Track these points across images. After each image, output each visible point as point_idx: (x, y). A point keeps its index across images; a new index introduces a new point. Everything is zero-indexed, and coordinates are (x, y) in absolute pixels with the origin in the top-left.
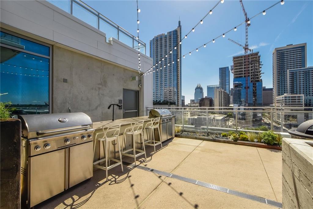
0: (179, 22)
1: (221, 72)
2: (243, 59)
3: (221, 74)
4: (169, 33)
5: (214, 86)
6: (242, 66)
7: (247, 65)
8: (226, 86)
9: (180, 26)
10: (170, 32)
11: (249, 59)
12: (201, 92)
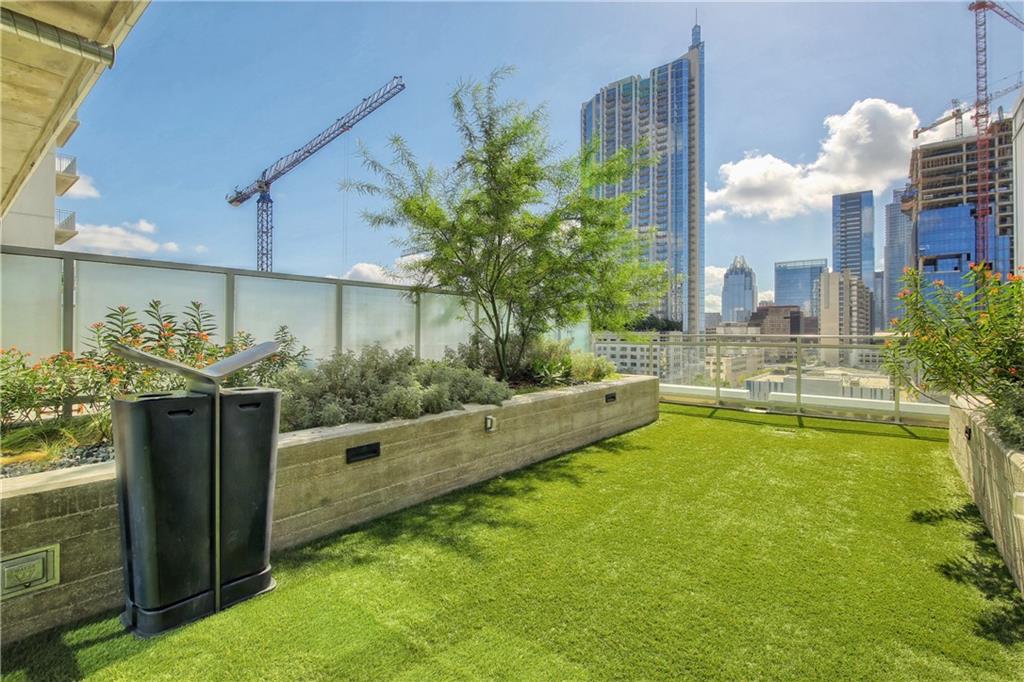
0: (696, 31)
1: (842, 212)
2: (964, 153)
3: (839, 219)
4: (659, 73)
5: (801, 264)
6: (961, 182)
7: (984, 177)
8: (860, 261)
9: (697, 45)
10: (662, 69)
11: (992, 154)
12: (748, 285)
